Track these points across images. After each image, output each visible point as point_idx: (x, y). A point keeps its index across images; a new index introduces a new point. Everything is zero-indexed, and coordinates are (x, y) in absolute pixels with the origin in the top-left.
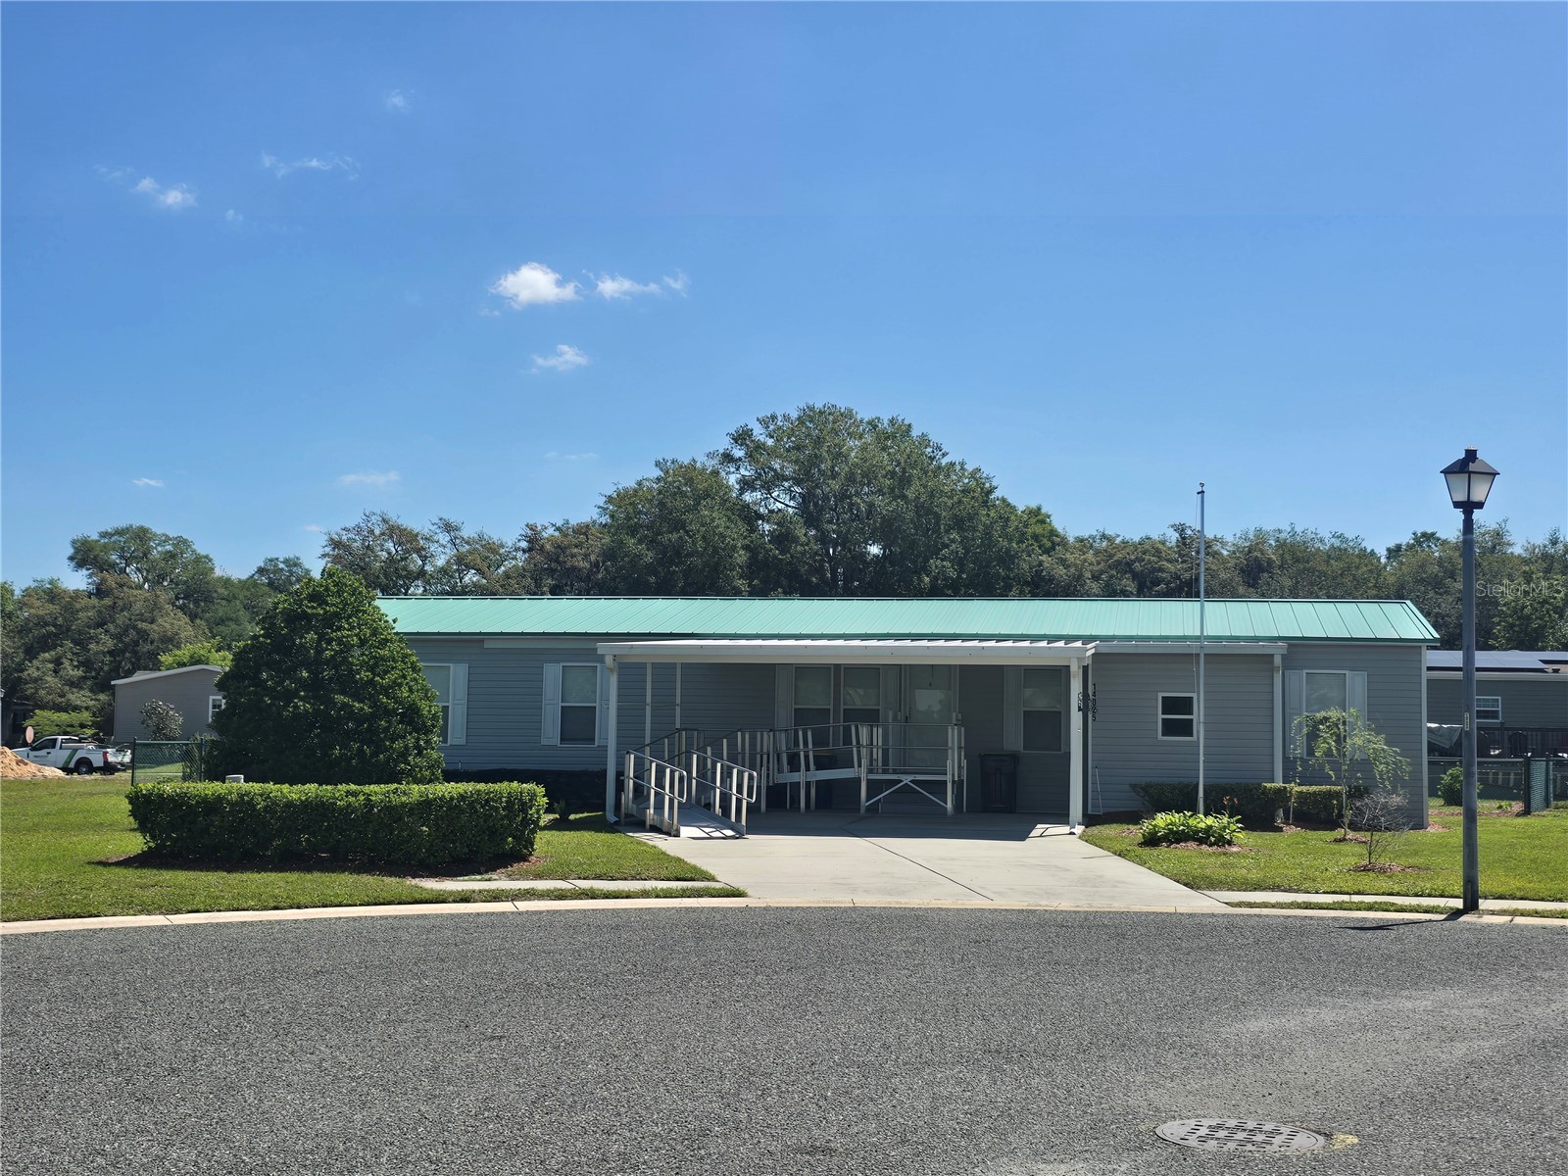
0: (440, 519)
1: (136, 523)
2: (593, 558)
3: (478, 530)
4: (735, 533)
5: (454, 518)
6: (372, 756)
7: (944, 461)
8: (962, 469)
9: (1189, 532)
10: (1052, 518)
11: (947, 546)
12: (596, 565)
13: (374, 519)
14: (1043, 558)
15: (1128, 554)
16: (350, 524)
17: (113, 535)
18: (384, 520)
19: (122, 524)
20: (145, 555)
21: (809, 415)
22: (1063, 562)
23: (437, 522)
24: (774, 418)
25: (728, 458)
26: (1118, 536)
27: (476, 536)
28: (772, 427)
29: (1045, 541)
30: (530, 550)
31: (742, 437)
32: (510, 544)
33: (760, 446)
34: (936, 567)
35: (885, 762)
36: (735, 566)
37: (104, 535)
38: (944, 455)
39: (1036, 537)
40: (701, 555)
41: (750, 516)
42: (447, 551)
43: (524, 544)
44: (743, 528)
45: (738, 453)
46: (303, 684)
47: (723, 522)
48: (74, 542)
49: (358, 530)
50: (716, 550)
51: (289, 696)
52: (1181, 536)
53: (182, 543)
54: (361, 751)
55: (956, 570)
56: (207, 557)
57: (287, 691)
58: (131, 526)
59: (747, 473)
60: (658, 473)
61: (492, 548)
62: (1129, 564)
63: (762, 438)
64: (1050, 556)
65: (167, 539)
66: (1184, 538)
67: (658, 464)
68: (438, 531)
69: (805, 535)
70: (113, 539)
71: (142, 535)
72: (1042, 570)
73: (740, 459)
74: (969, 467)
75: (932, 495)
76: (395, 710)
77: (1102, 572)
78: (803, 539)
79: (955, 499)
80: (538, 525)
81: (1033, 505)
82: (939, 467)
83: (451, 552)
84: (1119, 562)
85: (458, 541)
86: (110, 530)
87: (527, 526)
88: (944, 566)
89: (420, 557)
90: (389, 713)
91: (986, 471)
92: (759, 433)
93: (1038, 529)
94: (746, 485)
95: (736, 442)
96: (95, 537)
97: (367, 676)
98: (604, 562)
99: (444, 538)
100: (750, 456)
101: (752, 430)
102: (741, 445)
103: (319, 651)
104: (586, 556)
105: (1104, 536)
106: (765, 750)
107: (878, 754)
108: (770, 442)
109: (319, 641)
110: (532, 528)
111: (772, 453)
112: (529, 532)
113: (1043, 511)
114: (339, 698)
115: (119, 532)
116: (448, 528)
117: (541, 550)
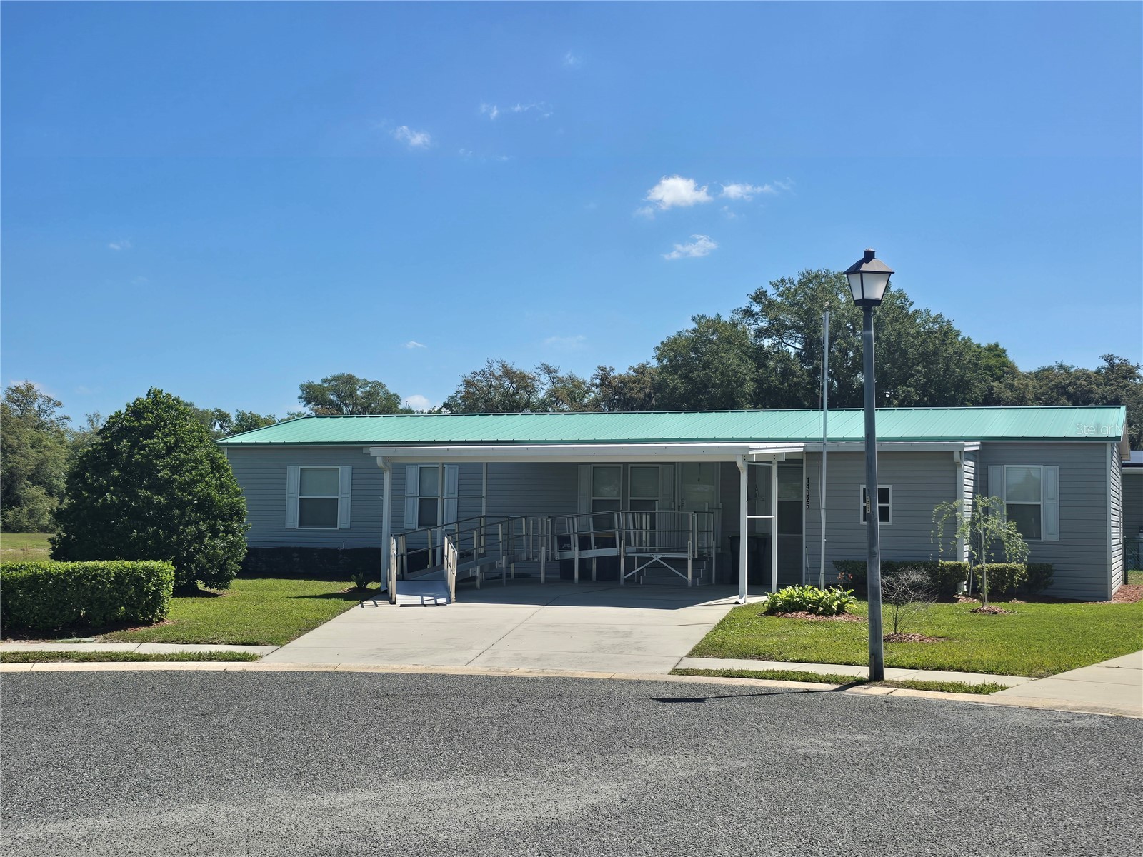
0: (542, 364)
1: (347, 372)
2: (647, 390)
3: (569, 372)
4: (746, 370)
5: (552, 364)
6: (166, 538)
7: (911, 310)
8: (928, 315)
9: (1117, 361)
10: (1007, 353)
11: (913, 376)
12: (649, 396)
13: (495, 365)
14: (995, 384)
15: (1064, 379)
16: (478, 370)
17: (332, 381)
18: (503, 366)
19: (337, 372)
20: (351, 394)
21: (811, 278)
22: (1011, 387)
23: (540, 366)
24: (783, 281)
25: (748, 313)
26: (1073, 366)
27: (567, 376)
28: (781, 289)
29: (997, 371)
30: (601, 385)
31: (759, 297)
32: (589, 381)
33: (771, 304)
34: (903, 391)
35: (652, 543)
36: (745, 394)
37: (325, 381)
38: (911, 304)
39: (989, 368)
40: (719, 386)
41: (759, 356)
42: (546, 387)
43: (598, 381)
44: (751, 365)
45: (756, 309)
46: (115, 482)
47: (736, 361)
48: (302, 386)
49: (483, 373)
50: (730, 382)
51: (102, 491)
52: (1110, 364)
53: (377, 385)
54: (156, 533)
55: (918, 394)
56: (395, 395)
57: (101, 486)
58: (344, 374)
59: (763, 324)
60: (694, 326)
61: (578, 384)
62: (1064, 387)
63: (774, 297)
64: (1000, 382)
65: (366, 383)
66: (1113, 366)
67: (693, 319)
68: (540, 373)
69: (801, 370)
70: (331, 384)
71: (349, 380)
72: (993, 393)
73: (757, 314)
74: (933, 314)
75: (899, 335)
76: (190, 502)
77: (1043, 394)
78: (799, 373)
79: (920, 339)
80: (607, 367)
81: (992, 343)
82: (907, 315)
83: (548, 387)
84: (1056, 386)
85: (555, 380)
86: (329, 378)
87: (599, 367)
88: (908, 391)
89: (527, 392)
90: (182, 505)
91: (946, 317)
92: (772, 293)
93: (992, 362)
94: (760, 333)
95: (755, 301)
96: (318, 381)
97: (167, 474)
98: (655, 393)
99: (545, 378)
100: (764, 312)
101: (766, 291)
102: (758, 303)
103: (130, 456)
104: (642, 389)
105: (1061, 367)
106: (545, 533)
107: (646, 536)
108: (779, 300)
109: (132, 448)
110: (603, 369)
111: (779, 308)
112: (601, 373)
113: (1000, 347)
114: (143, 493)
115: (336, 379)
116: (548, 370)
117: (609, 385)
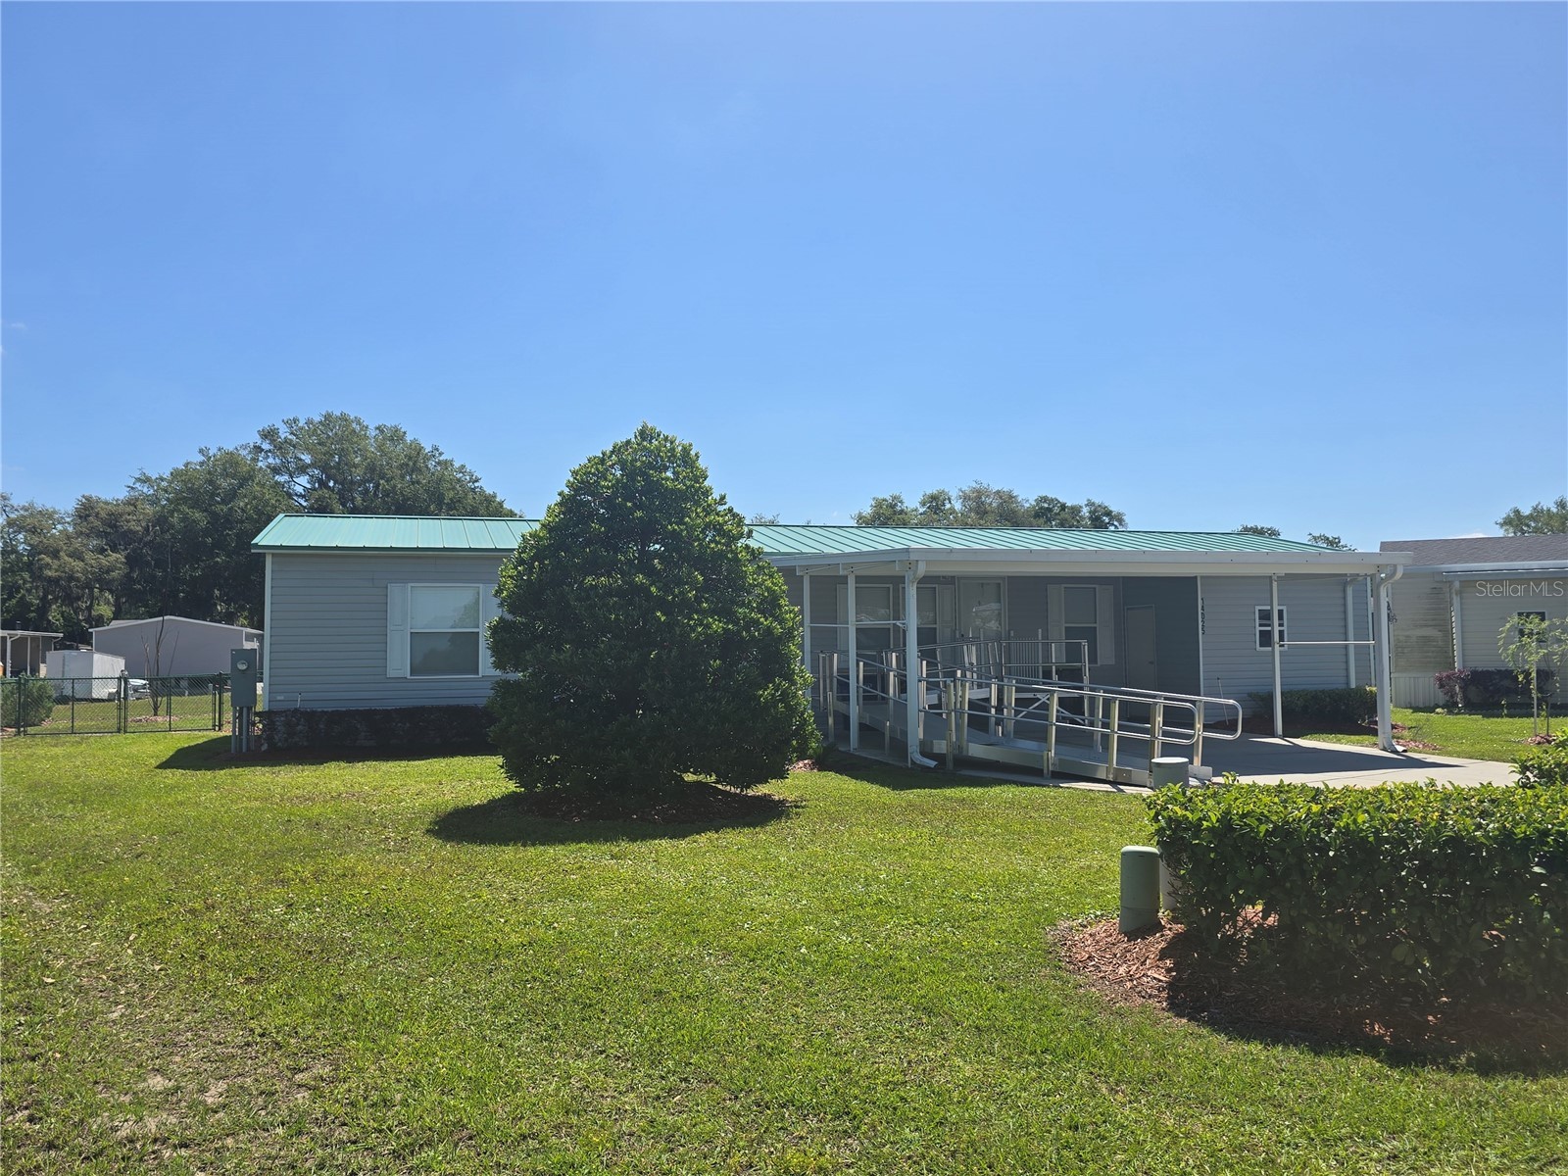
21: (329, 420)
24: (295, 421)
25: (258, 449)
28: (295, 427)
31: (270, 434)
33: (285, 442)
38: (440, 454)
59: (274, 462)
60: (202, 458)
63: (286, 436)
67: (201, 451)
73: (267, 451)
74: (458, 464)
95: (265, 438)
100: (277, 448)
101: (278, 429)
102: (269, 440)
108: (294, 438)
